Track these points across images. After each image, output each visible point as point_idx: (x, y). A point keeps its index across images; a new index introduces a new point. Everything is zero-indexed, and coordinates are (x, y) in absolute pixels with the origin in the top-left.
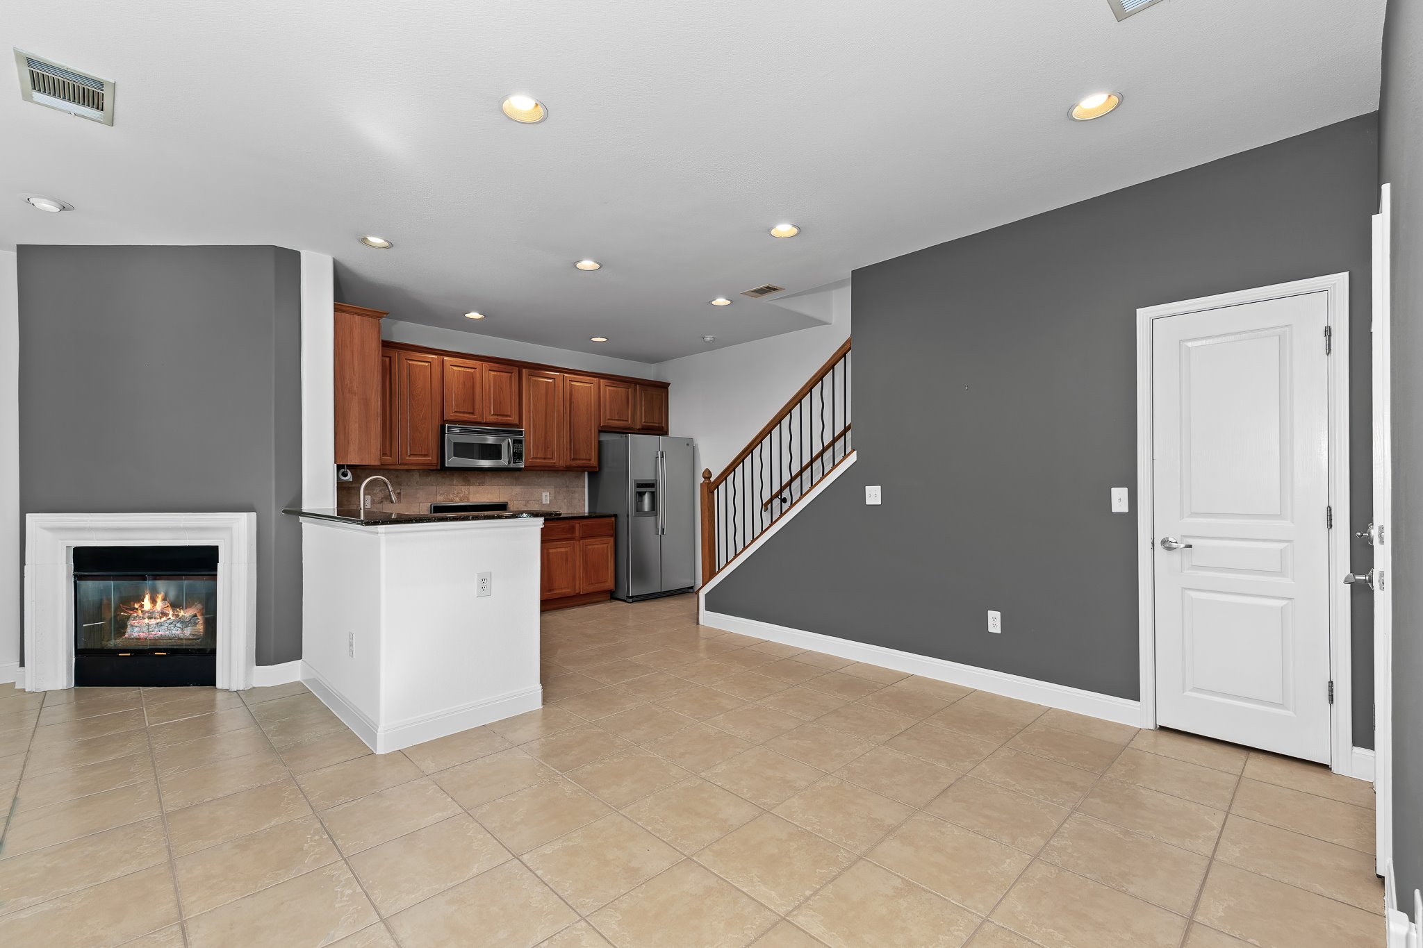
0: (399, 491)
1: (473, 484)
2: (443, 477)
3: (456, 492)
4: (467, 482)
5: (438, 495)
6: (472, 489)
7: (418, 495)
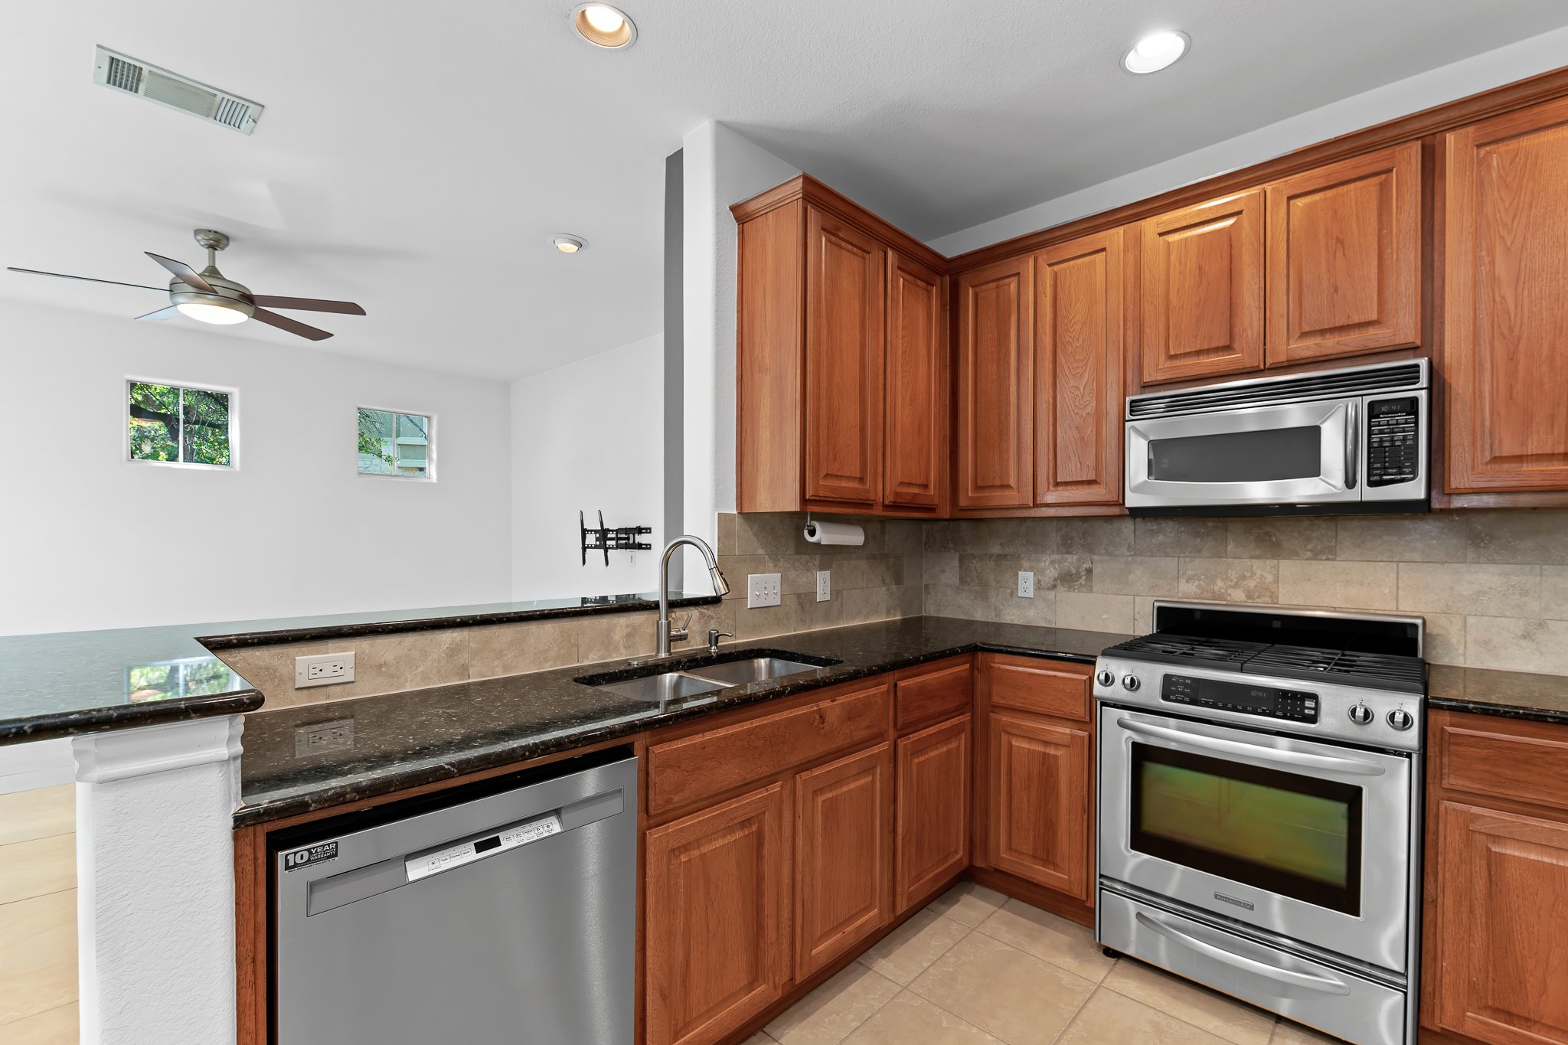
0: (1086, 565)
1: (1293, 554)
2: (1197, 535)
3: (1233, 575)
4: (1274, 549)
5: (1183, 581)
6: (1288, 568)
7: (1131, 577)
